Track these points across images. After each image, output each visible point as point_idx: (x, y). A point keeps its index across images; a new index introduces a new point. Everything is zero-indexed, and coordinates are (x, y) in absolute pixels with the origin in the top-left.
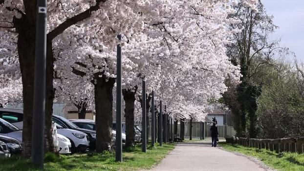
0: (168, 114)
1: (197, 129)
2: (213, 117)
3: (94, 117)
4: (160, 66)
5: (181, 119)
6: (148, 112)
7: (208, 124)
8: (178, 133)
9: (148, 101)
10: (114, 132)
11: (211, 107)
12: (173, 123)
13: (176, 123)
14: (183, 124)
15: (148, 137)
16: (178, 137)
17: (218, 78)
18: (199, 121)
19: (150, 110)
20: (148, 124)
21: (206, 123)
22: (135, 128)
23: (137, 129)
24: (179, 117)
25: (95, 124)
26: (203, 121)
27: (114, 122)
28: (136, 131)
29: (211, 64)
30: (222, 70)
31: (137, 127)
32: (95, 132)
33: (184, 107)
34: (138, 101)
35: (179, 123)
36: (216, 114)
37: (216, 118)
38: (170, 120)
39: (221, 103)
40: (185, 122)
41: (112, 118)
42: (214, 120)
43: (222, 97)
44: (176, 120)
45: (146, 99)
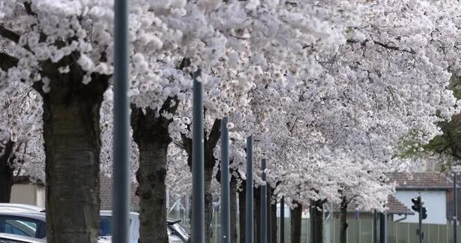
0: (273, 185)
1: (362, 233)
2: (415, 195)
3: (41, 195)
4: (247, 35)
5: (313, 202)
6: (208, 179)
7: (396, 217)
9: (210, 145)
11: (406, 165)
12: (287, 214)
13: (296, 213)
14: (317, 218)
17: (432, 74)
18: (368, 209)
19: (215, 172)
20: (209, 219)
21: (391, 215)
22: (169, 233)
23: (175, 233)
24: (306, 197)
25: (43, 216)
26: (382, 210)
27: (106, 212)
28: (172, 239)
29: (408, 30)
30: (442, 48)
31: (176, 227)
34: (177, 145)
35: (306, 215)
36: (424, 187)
37: (422, 200)
38: (279, 205)
39: (440, 152)
40: (325, 211)
41: (99, 201)
42: (418, 205)
43: (442, 133)
44: (296, 205)
45: (205, 140)
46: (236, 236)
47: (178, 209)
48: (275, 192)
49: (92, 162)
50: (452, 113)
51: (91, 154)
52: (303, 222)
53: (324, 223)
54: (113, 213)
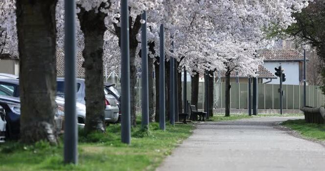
1: (241, 92)
2: (277, 65)
3: (17, 67)
5: (206, 71)
6: (133, 56)
7: (264, 81)
8: (199, 101)
9: (133, 33)
10: (60, 101)
11: (272, 44)
12: (189, 79)
13: (195, 79)
15: (133, 109)
16: (199, 110)
18: (245, 75)
19: (137, 52)
20: (134, 83)
21: (261, 79)
22: (106, 92)
23: (110, 93)
26: (255, 75)
27: (60, 79)
28: (108, 97)
31: (111, 89)
32: (18, 100)
33: (213, 45)
34: (111, 32)
35: (202, 80)
36: (283, 59)
37: (282, 69)
38: (183, 73)
39: (294, 35)
40: (215, 77)
41: (56, 71)
42: (279, 72)
43: (296, 22)
44: (195, 73)
45: (130, 28)
46: (153, 95)
47: (113, 76)
48: (180, 65)
49: (51, 44)
50: (302, 7)
51: (50, 38)
52: (200, 85)
53: (215, 85)
54: (65, 79)
